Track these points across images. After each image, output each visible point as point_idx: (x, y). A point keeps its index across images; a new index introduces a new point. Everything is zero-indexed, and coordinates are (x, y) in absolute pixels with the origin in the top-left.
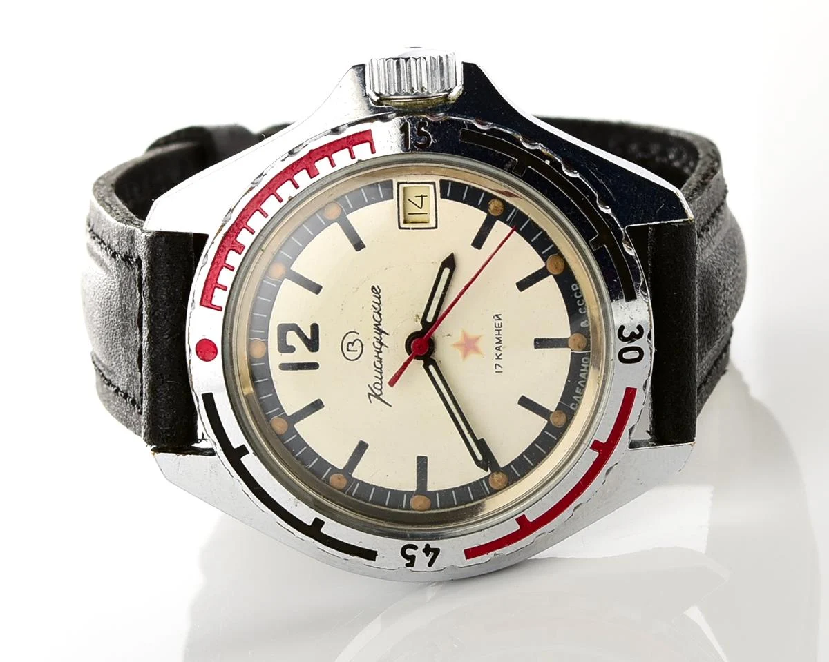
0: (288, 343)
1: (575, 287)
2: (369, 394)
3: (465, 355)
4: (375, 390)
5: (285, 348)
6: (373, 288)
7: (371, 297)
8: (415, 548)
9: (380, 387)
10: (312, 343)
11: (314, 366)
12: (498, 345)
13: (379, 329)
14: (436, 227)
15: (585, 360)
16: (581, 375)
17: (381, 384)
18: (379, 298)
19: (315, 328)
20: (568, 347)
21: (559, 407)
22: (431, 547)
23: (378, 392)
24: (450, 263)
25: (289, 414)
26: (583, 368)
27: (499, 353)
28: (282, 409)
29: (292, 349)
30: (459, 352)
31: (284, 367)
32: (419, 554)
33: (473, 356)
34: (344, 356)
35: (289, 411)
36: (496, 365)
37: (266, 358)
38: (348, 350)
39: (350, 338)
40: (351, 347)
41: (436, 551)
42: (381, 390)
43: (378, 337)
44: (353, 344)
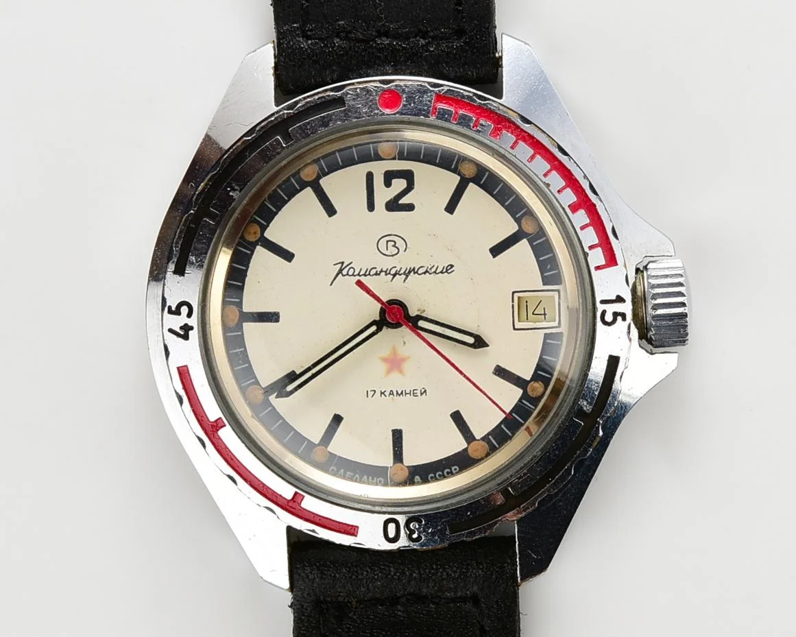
0: (394, 181)
1: (455, 469)
2: (343, 263)
3: (385, 360)
5: (389, 177)
6: (452, 266)
7: (441, 265)
8: (189, 315)
9: (350, 273)
10: (393, 206)
11: (371, 207)
12: (395, 393)
13: (410, 272)
14: (515, 329)
15: (380, 481)
16: (365, 476)
17: (353, 275)
18: (442, 272)
19: (410, 207)
20: (394, 463)
21: (332, 455)
22: (190, 331)
23: (345, 272)
24: (480, 343)
25: (321, 181)
26: (373, 479)
27: (387, 393)
28: (326, 174)
29: (388, 184)
30: (387, 353)
31: (370, 177)
32: (182, 319)
33: (383, 367)
34: (383, 237)
35: (323, 182)
36: (375, 391)
37: (378, 158)
38: (387, 241)
39: (400, 243)
40: (391, 244)
41: (186, 337)
42: (348, 274)
43: (402, 272)
44: (394, 246)
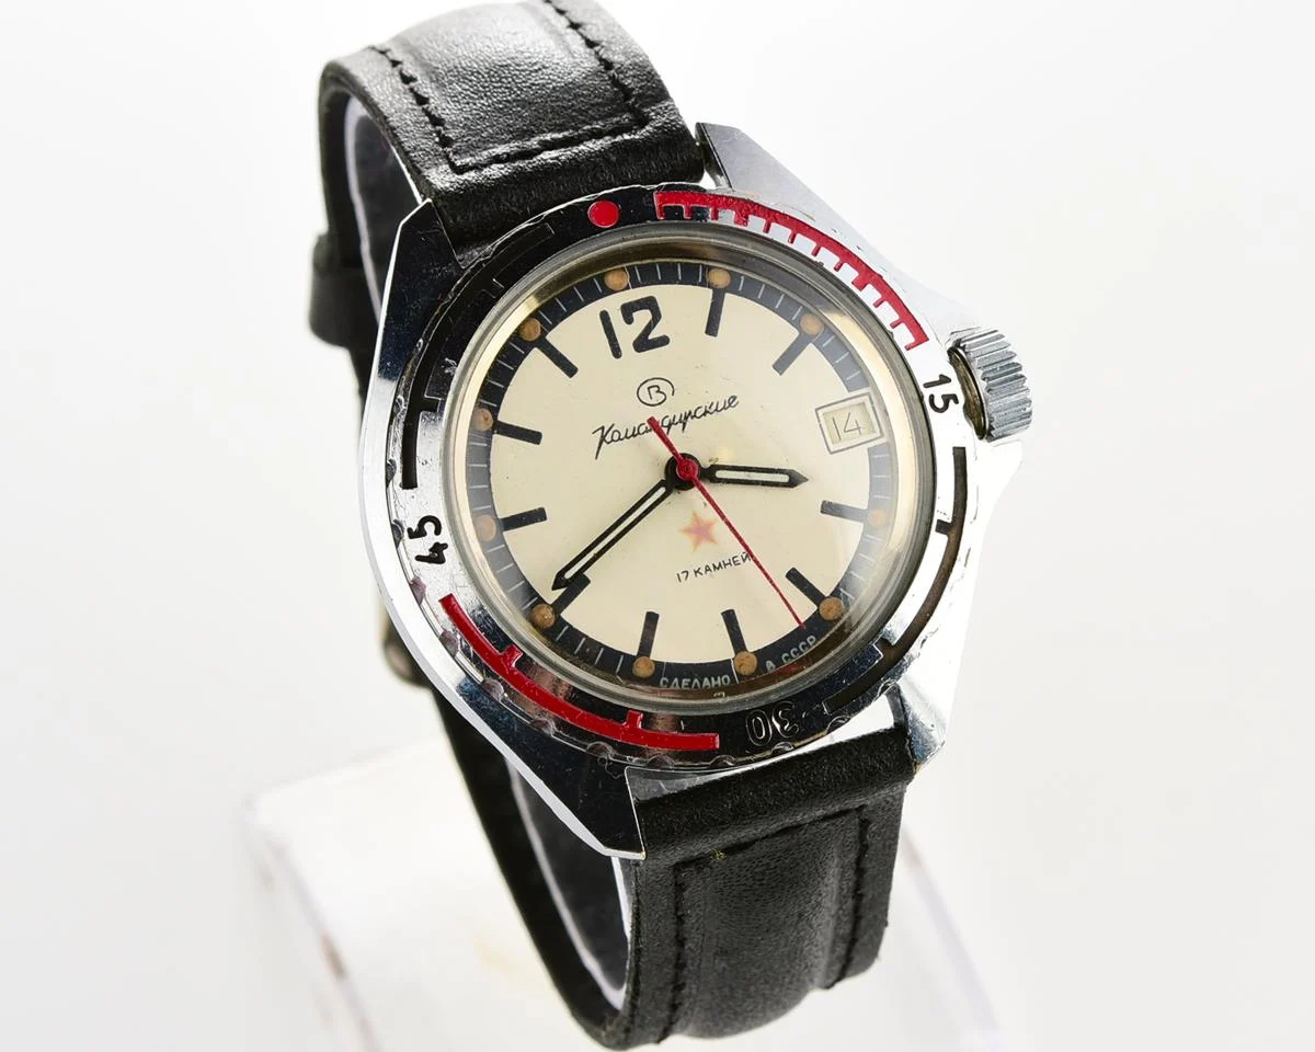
0: (635, 315)
1: (811, 640)
2: (603, 428)
3: (688, 531)
4: (611, 432)
5: (628, 311)
6: (734, 398)
7: (721, 400)
8: (438, 531)
9: (616, 438)
10: (643, 344)
11: (617, 352)
12: (712, 568)
13: (686, 418)
14: (832, 453)
15: (726, 680)
16: (706, 679)
17: (619, 439)
18: (724, 408)
19: (664, 341)
20: (736, 653)
21: (659, 665)
22: (444, 551)
23: (608, 438)
24: (794, 480)
25: (548, 337)
26: (716, 680)
27: (702, 571)
28: (551, 328)
29: (629, 320)
30: (688, 522)
31: (605, 317)
32: (431, 539)
33: (688, 540)
34: (642, 385)
35: (551, 337)
36: (687, 572)
37: (608, 292)
38: (649, 388)
39: (664, 387)
40: (653, 390)
41: (440, 560)
42: (613, 440)
43: (677, 420)
44: (658, 391)
